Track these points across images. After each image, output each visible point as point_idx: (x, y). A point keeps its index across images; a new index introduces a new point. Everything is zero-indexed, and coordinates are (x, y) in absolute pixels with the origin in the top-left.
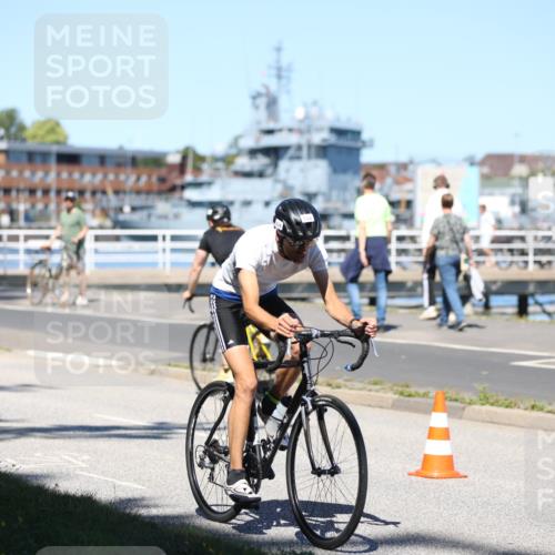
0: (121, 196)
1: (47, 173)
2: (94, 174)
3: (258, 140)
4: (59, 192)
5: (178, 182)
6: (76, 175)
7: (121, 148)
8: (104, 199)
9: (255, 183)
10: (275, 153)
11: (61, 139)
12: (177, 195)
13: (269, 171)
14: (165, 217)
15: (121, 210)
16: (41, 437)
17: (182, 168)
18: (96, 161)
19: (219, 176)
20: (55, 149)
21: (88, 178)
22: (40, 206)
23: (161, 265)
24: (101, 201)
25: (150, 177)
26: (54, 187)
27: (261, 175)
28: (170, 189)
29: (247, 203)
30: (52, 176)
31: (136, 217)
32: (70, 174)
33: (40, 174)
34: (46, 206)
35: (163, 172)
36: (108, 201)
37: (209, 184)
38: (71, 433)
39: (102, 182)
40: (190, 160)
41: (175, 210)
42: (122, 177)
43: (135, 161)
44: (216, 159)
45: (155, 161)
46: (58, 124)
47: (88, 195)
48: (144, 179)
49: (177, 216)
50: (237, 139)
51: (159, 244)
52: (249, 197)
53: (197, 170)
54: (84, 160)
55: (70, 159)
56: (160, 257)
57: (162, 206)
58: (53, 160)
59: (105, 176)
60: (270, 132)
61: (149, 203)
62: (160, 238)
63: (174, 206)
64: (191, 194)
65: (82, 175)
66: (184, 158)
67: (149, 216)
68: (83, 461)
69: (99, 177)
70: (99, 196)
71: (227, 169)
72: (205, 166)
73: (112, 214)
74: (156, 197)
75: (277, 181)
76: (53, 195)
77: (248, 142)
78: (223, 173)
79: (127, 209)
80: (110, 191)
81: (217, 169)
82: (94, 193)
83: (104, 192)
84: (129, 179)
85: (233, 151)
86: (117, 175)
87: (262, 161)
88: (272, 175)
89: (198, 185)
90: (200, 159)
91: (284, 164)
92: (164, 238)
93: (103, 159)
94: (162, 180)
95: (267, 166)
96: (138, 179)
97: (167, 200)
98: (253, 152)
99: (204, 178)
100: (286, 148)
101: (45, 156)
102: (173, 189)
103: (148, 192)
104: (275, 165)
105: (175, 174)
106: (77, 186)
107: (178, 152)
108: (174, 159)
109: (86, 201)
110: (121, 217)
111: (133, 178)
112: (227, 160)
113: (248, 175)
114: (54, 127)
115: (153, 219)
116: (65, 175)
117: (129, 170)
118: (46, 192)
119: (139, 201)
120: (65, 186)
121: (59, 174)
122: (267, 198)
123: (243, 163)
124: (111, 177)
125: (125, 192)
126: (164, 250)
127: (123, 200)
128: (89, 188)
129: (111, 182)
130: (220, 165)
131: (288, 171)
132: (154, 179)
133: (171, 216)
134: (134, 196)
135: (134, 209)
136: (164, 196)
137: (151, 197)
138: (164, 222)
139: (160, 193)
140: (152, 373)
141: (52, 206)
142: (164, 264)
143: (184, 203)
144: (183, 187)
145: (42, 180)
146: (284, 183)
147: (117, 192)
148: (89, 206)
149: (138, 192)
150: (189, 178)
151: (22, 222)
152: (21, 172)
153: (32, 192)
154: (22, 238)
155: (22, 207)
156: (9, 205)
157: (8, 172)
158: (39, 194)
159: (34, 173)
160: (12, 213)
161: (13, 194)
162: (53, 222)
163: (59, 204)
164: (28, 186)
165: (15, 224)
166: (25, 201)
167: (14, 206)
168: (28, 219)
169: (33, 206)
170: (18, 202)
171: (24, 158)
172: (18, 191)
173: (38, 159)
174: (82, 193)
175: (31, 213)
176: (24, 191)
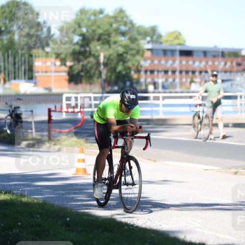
1: (174, 62)
2: (201, 62)
4: (181, 72)
6: (191, 63)
7: (215, 47)
8: (206, 75)
11: (182, 42)
16: (175, 210)
18: (202, 54)
20: (179, 48)
21: (197, 64)
22: (170, 80)
24: (204, 77)
25: (232, 63)
26: (178, 69)
30: (178, 63)
31: (225, 85)
32: (187, 62)
33: (170, 62)
34: (174, 80)
35: (239, 60)
36: (209, 76)
38: (192, 207)
39: (205, 66)
42: (216, 63)
43: (223, 54)
45: (235, 54)
46: (180, 34)
47: (197, 74)
48: (229, 64)
54: (195, 54)
55: (187, 53)
58: (178, 54)
59: (207, 63)
61: (232, 78)
65: (194, 62)
67: (232, 85)
68: (199, 223)
69: (204, 63)
70: (203, 74)
74: (235, 74)
76: (177, 73)
79: (219, 81)
80: (209, 71)
82: (201, 72)
83: (206, 72)
84: (220, 64)
86: (213, 62)
93: (205, 53)
94: (239, 64)
96: (226, 64)
97: (241, 75)
101: (173, 52)
103: (231, 72)
106: (191, 69)
109: (196, 77)
111: (223, 63)
114: (178, 35)
116: (184, 62)
117: (220, 59)
118: (174, 72)
119: (226, 76)
120: (184, 69)
121: (181, 62)
124: (210, 63)
128: (198, 70)
129: (210, 66)
132: (234, 64)
134: (223, 74)
135: (223, 81)
137: (233, 74)
139: (237, 71)
140: (236, 173)
141: (177, 80)
145: (172, 65)
148: (198, 80)
149: (226, 72)
151: (160, 89)
152: (160, 61)
153: (166, 72)
154: (161, 98)
155: (160, 81)
156: (153, 79)
157: (152, 61)
158: (170, 73)
159: (167, 62)
160: (155, 84)
161: (156, 73)
162: (178, 89)
163: (181, 79)
164: (164, 69)
165: (157, 91)
166: (162, 77)
167: (156, 80)
168: (163, 87)
169: (167, 80)
170: (158, 78)
171: (162, 53)
172: (158, 71)
173: (169, 54)
174: (194, 72)
175: (166, 84)
176: (161, 72)
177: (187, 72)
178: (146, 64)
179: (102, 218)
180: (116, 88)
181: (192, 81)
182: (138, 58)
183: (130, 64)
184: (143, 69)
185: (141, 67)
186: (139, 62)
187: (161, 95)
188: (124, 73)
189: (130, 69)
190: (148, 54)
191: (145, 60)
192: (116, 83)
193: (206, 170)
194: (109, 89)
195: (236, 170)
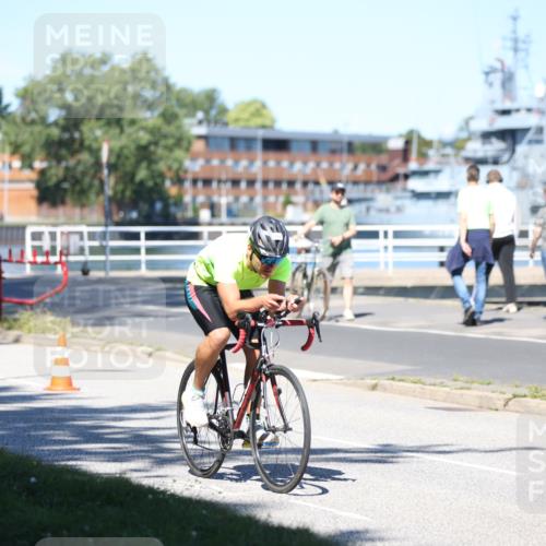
1: (252, 162)
2: (305, 163)
3: (492, 122)
4: (265, 183)
5: (401, 170)
6: (285, 164)
7: (336, 132)
8: (317, 190)
10: (511, 136)
11: (267, 122)
12: (400, 184)
13: (505, 157)
17: (405, 154)
18: (307, 147)
19: (447, 163)
20: (261, 134)
22: (244, 199)
23: (382, 266)
24: (313, 192)
25: (368, 164)
26: (260, 177)
27: (496, 162)
28: (392, 179)
30: (258, 164)
32: (278, 163)
33: (244, 163)
34: (252, 199)
35: (384, 159)
36: (321, 192)
37: (437, 172)
39: (314, 170)
40: (413, 145)
41: (399, 202)
42: (337, 166)
43: (351, 147)
44: (444, 144)
45: (375, 147)
46: (264, 106)
47: (298, 186)
48: (362, 167)
49: (399, 210)
50: (467, 122)
51: (380, 242)
53: (423, 156)
54: (294, 146)
55: (278, 145)
56: (381, 257)
57: (383, 198)
58: (259, 145)
59: (318, 164)
60: (506, 112)
61: (369, 195)
62: (381, 235)
63: (397, 198)
64: (416, 184)
65: (292, 164)
66: (408, 143)
67: (368, 209)
69: (311, 165)
70: (311, 186)
71: (456, 155)
72: (431, 153)
74: (375, 187)
75: (514, 168)
76: (258, 186)
77: (481, 125)
78: (452, 160)
80: (323, 181)
81: (446, 156)
82: (305, 184)
83: (317, 183)
84: (345, 167)
85: (464, 135)
86: (331, 163)
87: (497, 146)
88: (508, 162)
89: (425, 173)
90: (426, 143)
91: (522, 148)
92: (386, 233)
93: (315, 145)
94: (383, 168)
95: (504, 151)
96: (356, 167)
97: (388, 191)
98: (486, 136)
99: (429, 166)
100: (526, 130)
101: (249, 142)
102: (395, 178)
103: (367, 183)
104: (513, 150)
105: (397, 161)
106: (286, 176)
107: (401, 136)
108: (396, 144)
109: (296, 193)
111: (350, 166)
112: (457, 145)
113: (481, 161)
114: (259, 109)
115: (373, 213)
116: (272, 164)
117: (345, 156)
118: (251, 183)
119: (357, 192)
120: (272, 176)
121: (265, 163)
123: (476, 148)
124: (325, 165)
126: (386, 248)
128: (300, 178)
129: (324, 170)
130: (449, 150)
131: (526, 157)
132: (374, 167)
133: (393, 209)
134: (351, 187)
135: (351, 201)
136: (384, 187)
137: (370, 187)
138: (384, 216)
139: (380, 183)
140: (374, 387)
141: (258, 199)
143: (408, 194)
144: (406, 177)
145: (247, 168)
146: (522, 170)
147: (331, 183)
148: (299, 199)
149: (356, 183)
150: (413, 165)
151: (224, 218)
152: (223, 161)
153: (236, 183)
155: (224, 200)
156: (209, 197)
157: (208, 161)
158: (243, 185)
159: (237, 162)
160: (213, 208)
161: (214, 185)
163: (265, 197)
164: (231, 176)
165: (216, 220)
166: (228, 194)
167: (215, 199)
168: (230, 213)
169: (237, 199)
170: (220, 195)
171: (227, 144)
172: (219, 181)
173: (242, 145)
174: (291, 183)
175: (235, 207)
176: (226, 182)
177: (278, 183)
178: (195, 167)
180: (134, 215)
181: (288, 202)
182: (178, 153)
183: (162, 166)
184: (190, 176)
185: (186, 171)
186: (181, 163)
187: (225, 230)
188: (150, 184)
189: (162, 176)
190: (199, 146)
191: (194, 158)
192: (134, 205)
193: (315, 380)
194: (119, 216)
195: (374, 382)
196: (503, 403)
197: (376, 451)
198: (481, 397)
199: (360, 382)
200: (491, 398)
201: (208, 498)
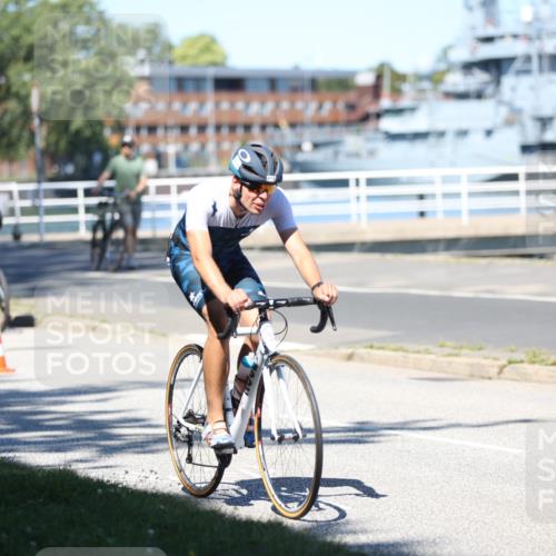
0: (298, 129)
1: (202, 104)
2: (263, 103)
3: (473, 50)
4: (218, 128)
5: (372, 109)
6: (240, 105)
7: (296, 68)
8: (277, 134)
9: (471, 106)
10: (496, 67)
11: (218, 59)
12: (371, 125)
13: (490, 90)
14: (357, 155)
15: (298, 148)
17: (376, 90)
18: (265, 87)
19: (425, 99)
20: (211, 72)
21: (255, 108)
22: (195, 147)
23: (354, 218)
24: (272, 137)
25: (335, 103)
26: (212, 121)
27: (479, 95)
28: (362, 119)
29: (463, 133)
30: (210, 107)
31: (320, 156)
32: (232, 104)
33: (193, 106)
34: (203, 146)
35: (352, 96)
36: (282, 136)
37: (413, 110)
39: (274, 112)
40: (386, 80)
41: (370, 146)
42: (299, 105)
43: (315, 85)
44: (420, 78)
45: (341, 83)
46: (213, 40)
47: (256, 130)
48: (328, 106)
49: (372, 153)
50: (445, 52)
51: (352, 191)
52: (464, 126)
53: (396, 92)
54: (250, 85)
55: (231, 84)
56: (353, 208)
57: (352, 141)
58: (209, 87)
59: (277, 105)
60: (489, 40)
61: (336, 137)
62: (352, 183)
63: (368, 140)
64: (390, 124)
65: (248, 105)
66: (379, 77)
67: (336, 154)
69: (270, 106)
70: (270, 131)
71: (435, 89)
72: (406, 87)
73: (288, 153)
74: (344, 129)
75: (500, 102)
76: (210, 132)
77: (462, 54)
78: (430, 95)
79: (307, 146)
80: (284, 124)
81: (423, 91)
82: (264, 127)
83: (277, 126)
84: (308, 107)
85: (442, 66)
86: (293, 103)
87: (479, 78)
88: (492, 96)
89: (398, 112)
90: (399, 78)
91: (508, 81)
92: (357, 181)
93: (273, 83)
94: (351, 107)
95: (487, 83)
96: (320, 107)
97: (358, 132)
98: (468, 67)
99: (405, 102)
100: (511, 60)
101: (198, 82)
102: (365, 118)
103: (334, 124)
104: (498, 82)
105: (367, 99)
106: (241, 119)
107: (370, 70)
108: (366, 79)
109: (253, 138)
110: (300, 157)
111: (313, 106)
112: (435, 78)
113: (463, 96)
114: (208, 44)
115: (342, 158)
116: (225, 106)
117: (308, 95)
118: (202, 128)
119: (323, 135)
120: (226, 119)
121: (217, 104)
122: (488, 125)
123: (456, 81)
124: (285, 105)
125: (303, 124)
126: (358, 198)
127: (301, 135)
128: (258, 121)
129: (285, 112)
130: (426, 85)
131: (513, 89)
132: (341, 106)
133: (364, 152)
134: (315, 129)
135: (316, 146)
136: (354, 128)
137: (339, 129)
138: (354, 162)
139: (349, 124)
140: (350, 357)
141: (211, 147)
142: (359, 215)
143: (380, 136)
144: (378, 116)
145: (197, 112)
146: (510, 105)
147: (293, 125)
149: (321, 124)
150: (386, 103)
151: (172, 168)
152: (169, 104)
153: (184, 129)
154: (174, 190)
155: (171, 149)
156: (154, 146)
158: (193, 131)
159: (185, 105)
161: (160, 132)
162: (213, 168)
163: (219, 144)
164: (180, 121)
165: (163, 172)
166: (176, 141)
167: (162, 148)
168: (180, 163)
169: (186, 147)
170: (167, 143)
171: (173, 85)
172: (166, 128)
173: (190, 86)
174: (248, 127)
175: (185, 157)
176: (172, 127)
177: (232, 128)
179: (44, 471)
180: (70, 169)
184: (132, 124)
187: (174, 183)
188: (87, 133)
189: (101, 124)
192: (69, 158)
194: (53, 171)
195: (350, 351)
196: (496, 370)
197: (354, 430)
198: (471, 365)
199: (333, 351)
200: (483, 366)
201: (166, 491)
